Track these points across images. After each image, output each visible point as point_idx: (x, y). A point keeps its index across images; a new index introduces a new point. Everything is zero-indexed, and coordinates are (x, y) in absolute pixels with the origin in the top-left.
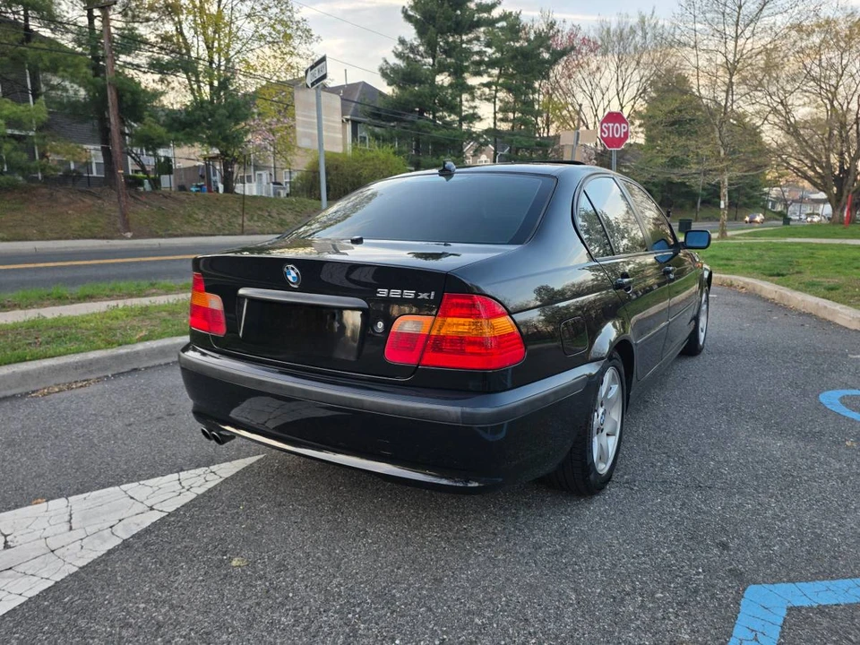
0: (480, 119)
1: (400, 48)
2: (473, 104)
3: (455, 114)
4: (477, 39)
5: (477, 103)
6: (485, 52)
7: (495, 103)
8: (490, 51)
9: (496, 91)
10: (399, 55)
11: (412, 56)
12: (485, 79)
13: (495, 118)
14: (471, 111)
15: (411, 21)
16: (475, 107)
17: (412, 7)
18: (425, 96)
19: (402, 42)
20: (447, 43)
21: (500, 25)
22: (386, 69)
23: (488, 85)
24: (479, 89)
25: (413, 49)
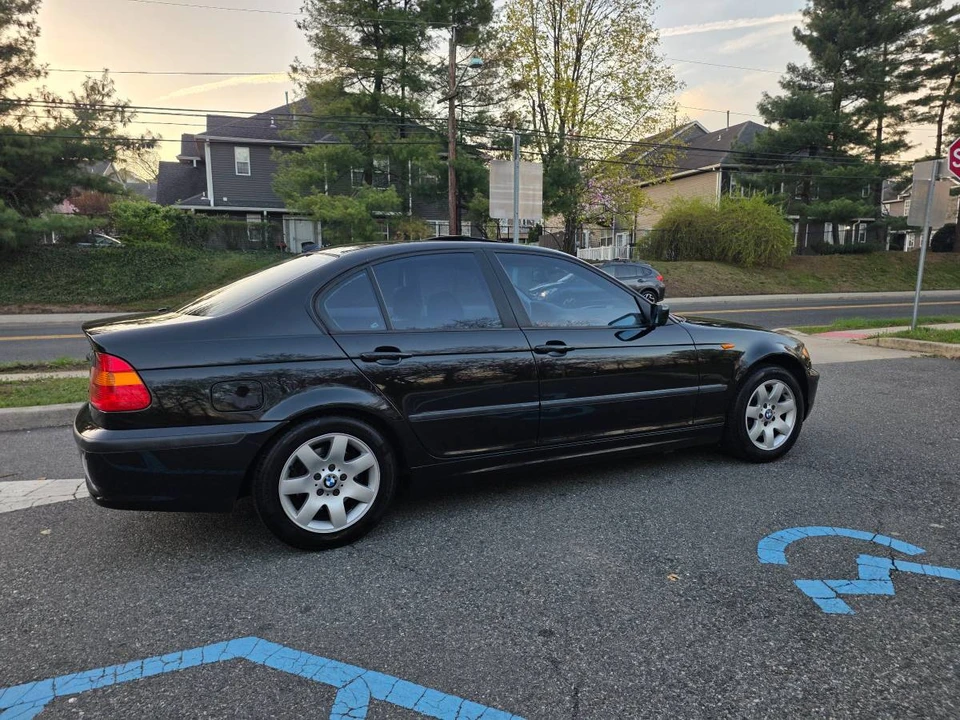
0: (907, 147)
1: (788, 77)
2: (900, 129)
3: (869, 145)
4: (912, 44)
5: (906, 127)
6: (922, 59)
7: (940, 123)
8: (929, 57)
9: (943, 107)
10: (786, 85)
11: (805, 83)
12: (922, 93)
13: (939, 143)
14: (897, 138)
15: (804, 43)
16: (904, 132)
17: (810, 26)
18: (815, 129)
19: (792, 69)
20: (854, 59)
21: (953, 19)
22: (769, 103)
23: (925, 101)
24: (905, 109)
25: (807, 75)
